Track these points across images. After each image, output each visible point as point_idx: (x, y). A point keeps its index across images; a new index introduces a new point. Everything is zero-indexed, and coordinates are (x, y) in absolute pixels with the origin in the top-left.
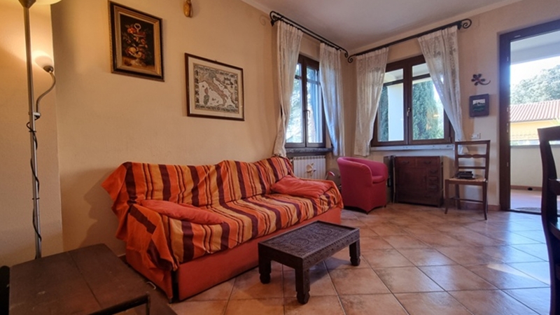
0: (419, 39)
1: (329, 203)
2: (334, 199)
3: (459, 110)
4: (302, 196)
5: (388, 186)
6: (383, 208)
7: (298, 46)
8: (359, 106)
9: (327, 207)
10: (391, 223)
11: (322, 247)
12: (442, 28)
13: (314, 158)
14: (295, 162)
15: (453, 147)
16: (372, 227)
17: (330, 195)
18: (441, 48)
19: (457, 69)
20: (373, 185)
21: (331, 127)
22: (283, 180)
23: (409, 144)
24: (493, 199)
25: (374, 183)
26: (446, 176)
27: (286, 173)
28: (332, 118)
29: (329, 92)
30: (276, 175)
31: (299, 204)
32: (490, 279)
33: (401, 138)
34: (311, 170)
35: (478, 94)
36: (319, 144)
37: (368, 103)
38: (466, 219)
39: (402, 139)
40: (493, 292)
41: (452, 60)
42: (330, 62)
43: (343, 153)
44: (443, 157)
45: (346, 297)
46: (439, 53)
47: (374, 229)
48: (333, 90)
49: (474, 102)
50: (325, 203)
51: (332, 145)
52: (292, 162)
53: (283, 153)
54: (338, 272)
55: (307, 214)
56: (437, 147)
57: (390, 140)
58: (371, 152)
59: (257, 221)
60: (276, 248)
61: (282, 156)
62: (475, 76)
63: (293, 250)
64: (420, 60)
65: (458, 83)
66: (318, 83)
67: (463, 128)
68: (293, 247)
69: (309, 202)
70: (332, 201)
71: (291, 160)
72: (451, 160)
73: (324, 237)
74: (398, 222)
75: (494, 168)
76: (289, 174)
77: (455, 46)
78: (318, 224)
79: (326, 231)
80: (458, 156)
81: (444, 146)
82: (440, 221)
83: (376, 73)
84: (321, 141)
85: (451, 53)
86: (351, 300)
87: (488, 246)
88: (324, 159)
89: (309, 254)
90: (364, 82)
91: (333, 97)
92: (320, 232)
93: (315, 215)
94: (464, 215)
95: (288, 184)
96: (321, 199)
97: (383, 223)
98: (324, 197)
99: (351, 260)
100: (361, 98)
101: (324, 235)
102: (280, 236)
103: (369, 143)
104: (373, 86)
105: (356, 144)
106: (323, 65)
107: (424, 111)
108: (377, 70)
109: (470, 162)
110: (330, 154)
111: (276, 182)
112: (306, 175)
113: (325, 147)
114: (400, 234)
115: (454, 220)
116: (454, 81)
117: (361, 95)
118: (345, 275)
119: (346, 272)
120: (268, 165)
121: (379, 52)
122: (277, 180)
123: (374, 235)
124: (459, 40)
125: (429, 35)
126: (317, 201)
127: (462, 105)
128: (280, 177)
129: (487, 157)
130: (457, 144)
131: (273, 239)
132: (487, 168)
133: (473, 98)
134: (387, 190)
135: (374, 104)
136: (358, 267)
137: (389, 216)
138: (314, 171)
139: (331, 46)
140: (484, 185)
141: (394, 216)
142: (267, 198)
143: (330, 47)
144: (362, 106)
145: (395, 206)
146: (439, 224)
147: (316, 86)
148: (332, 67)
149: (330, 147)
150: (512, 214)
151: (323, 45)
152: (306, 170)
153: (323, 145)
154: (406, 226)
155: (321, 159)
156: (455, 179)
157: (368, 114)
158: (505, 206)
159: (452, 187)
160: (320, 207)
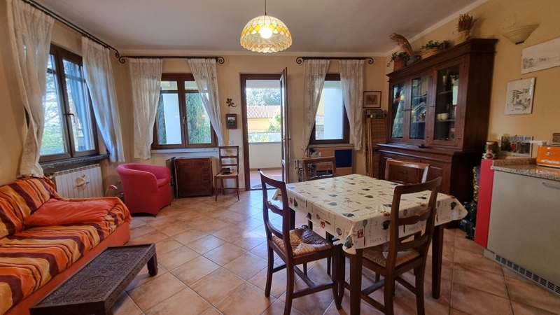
0: (189, 60)
1: (116, 222)
2: (121, 216)
3: (220, 123)
4: (79, 223)
5: (172, 185)
6: (169, 207)
7: (48, 35)
8: (136, 110)
9: (114, 227)
10: (177, 220)
11: (122, 278)
12: (206, 58)
13: (85, 169)
14: (58, 178)
15: (217, 149)
16: (162, 229)
17: (116, 212)
18: (206, 73)
19: (217, 92)
20: (158, 189)
21: (105, 132)
22: (44, 208)
23: (186, 148)
24: (242, 185)
25: (159, 187)
26: (215, 174)
27: (48, 197)
28: (106, 122)
29: (99, 94)
30: (30, 203)
31: (80, 235)
32: (243, 247)
33: (179, 142)
34: (82, 183)
35: (231, 113)
36: (90, 151)
37: (145, 108)
38: (228, 203)
39: (181, 143)
40: (246, 255)
41: (213, 84)
42: (97, 60)
43: (122, 158)
44: (211, 157)
45: (152, 310)
46: (204, 77)
47: (164, 232)
48: (104, 92)
49: (229, 118)
50: (111, 223)
51: (107, 150)
52: (54, 180)
53: (38, 172)
54: (139, 290)
55: (91, 243)
56: (207, 150)
57: (168, 143)
58: (152, 154)
59: (19, 281)
60: (63, 304)
61: (37, 176)
62: (228, 99)
63: (87, 296)
64: (190, 77)
65: (218, 103)
66: (82, 81)
67: (223, 137)
68: (86, 292)
69: (92, 229)
70: (120, 219)
71: (51, 177)
72: (217, 160)
73: (121, 265)
74: (183, 218)
75: (241, 164)
76: (52, 197)
77: (215, 75)
78: (109, 251)
79: (121, 258)
80: (221, 157)
81: (212, 149)
82: (213, 208)
83: (152, 81)
84: (93, 148)
85: (213, 79)
86: (157, 310)
87: (241, 222)
88: (99, 168)
89: (110, 292)
90: (140, 87)
91: (105, 99)
92: (115, 261)
93: (101, 240)
94: (227, 199)
95: (53, 211)
96: (107, 220)
97: (171, 223)
98: (109, 218)
99: (149, 273)
100: (138, 102)
101: (120, 263)
102: (62, 286)
103: (149, 147)
104: (150, 92)
105: (135, 148)
106: (88, 63)
107: (194, 110)
108: (153, 77)
109: (227, 161)
110: (106, 161)
111: (32, 213)
112: (76, 190)
113: (98, 154)
114: (186, 229)
115: (222, 205)
116: (216, 102)
117: (138, 99)
118: (146, 290)
119: (146, 286)
120: (12, 193)
121: (154, 61)
122: (34, 209)
123: (166, 237)
124: (217, 71)
125: (196, 59)
126: (102, 224)
127: (221, 119)
128: (38, 204)
129: (237, 157)
130: (220, 148)
131: (52, 294)
132: (237, 165)
133: (228, 115)
134: (171, 189)
135: (152, 110)
136: (157, 276)
137: (175, 213)
138: (87, 183)
139: (96, 42)
140: (237, 177)
141: (179, 212)
142: (21, 238)
143: (95, 44)
144: (139, 110)
145: (179, 202)
146: (213, 212)
147: (79, 83)
148: (101, 66)
149: (105, 153)
150: (251, 191)
151: (85, 40)
152: (75, 184)
153: (96, 152)
154: (190, 221)
155: (95, 168)
156: (220, 175)
157: (146, 119)
158: (248, 188)
159: (219, 180)
160: (106, 230)
